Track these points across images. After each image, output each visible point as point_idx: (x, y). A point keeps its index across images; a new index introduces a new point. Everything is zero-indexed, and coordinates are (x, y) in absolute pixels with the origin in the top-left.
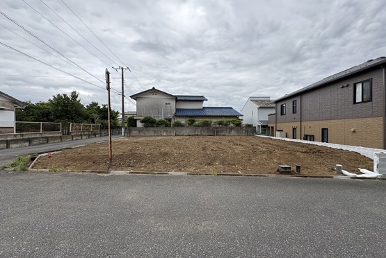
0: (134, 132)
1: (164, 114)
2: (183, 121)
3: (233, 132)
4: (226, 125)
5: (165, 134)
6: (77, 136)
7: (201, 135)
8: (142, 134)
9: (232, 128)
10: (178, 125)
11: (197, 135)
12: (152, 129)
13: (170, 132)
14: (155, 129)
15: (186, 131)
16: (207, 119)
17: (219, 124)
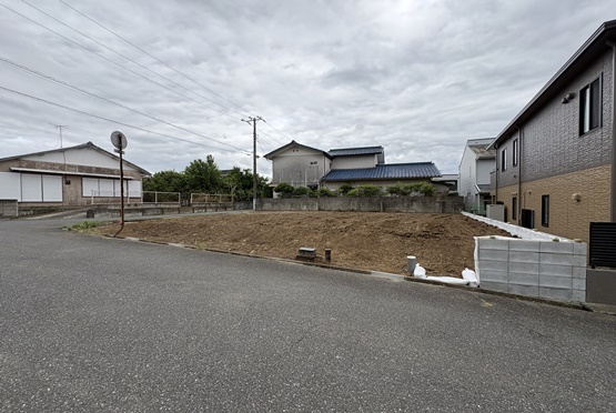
0: (267, 205)
1: (308, 179)
2: (333, 189)
3: (416, 207)
4: (405, 194)
5: (305, 208)
6: (199, 208)
7: (359, 210)
8: (276, 207)
9: (414, 200)
10: (325, 194)
11: (353, 210)
12: (288, 200)
13: (313, 205)
14: (292, 200)
15: (335, 204)
16: (371, 185)
17: (392, 192)
